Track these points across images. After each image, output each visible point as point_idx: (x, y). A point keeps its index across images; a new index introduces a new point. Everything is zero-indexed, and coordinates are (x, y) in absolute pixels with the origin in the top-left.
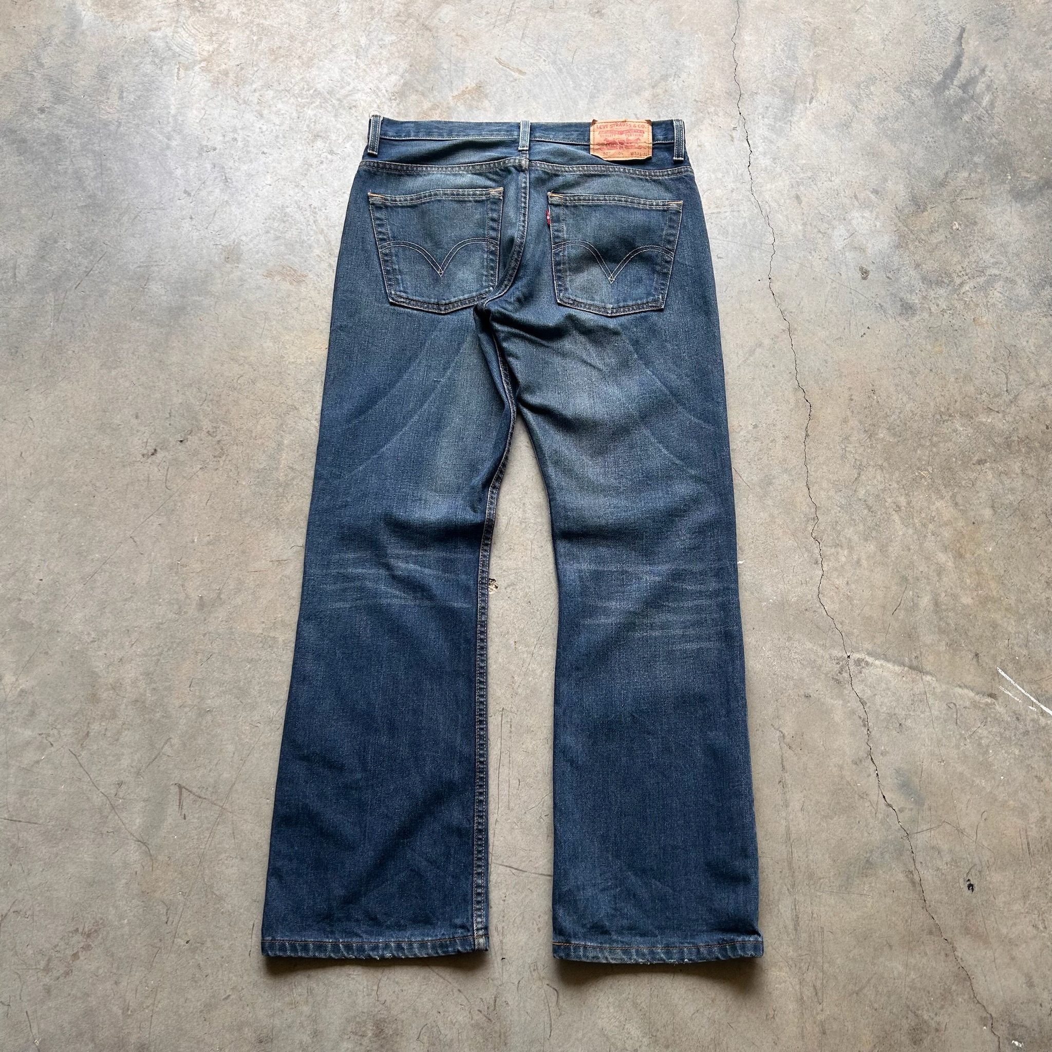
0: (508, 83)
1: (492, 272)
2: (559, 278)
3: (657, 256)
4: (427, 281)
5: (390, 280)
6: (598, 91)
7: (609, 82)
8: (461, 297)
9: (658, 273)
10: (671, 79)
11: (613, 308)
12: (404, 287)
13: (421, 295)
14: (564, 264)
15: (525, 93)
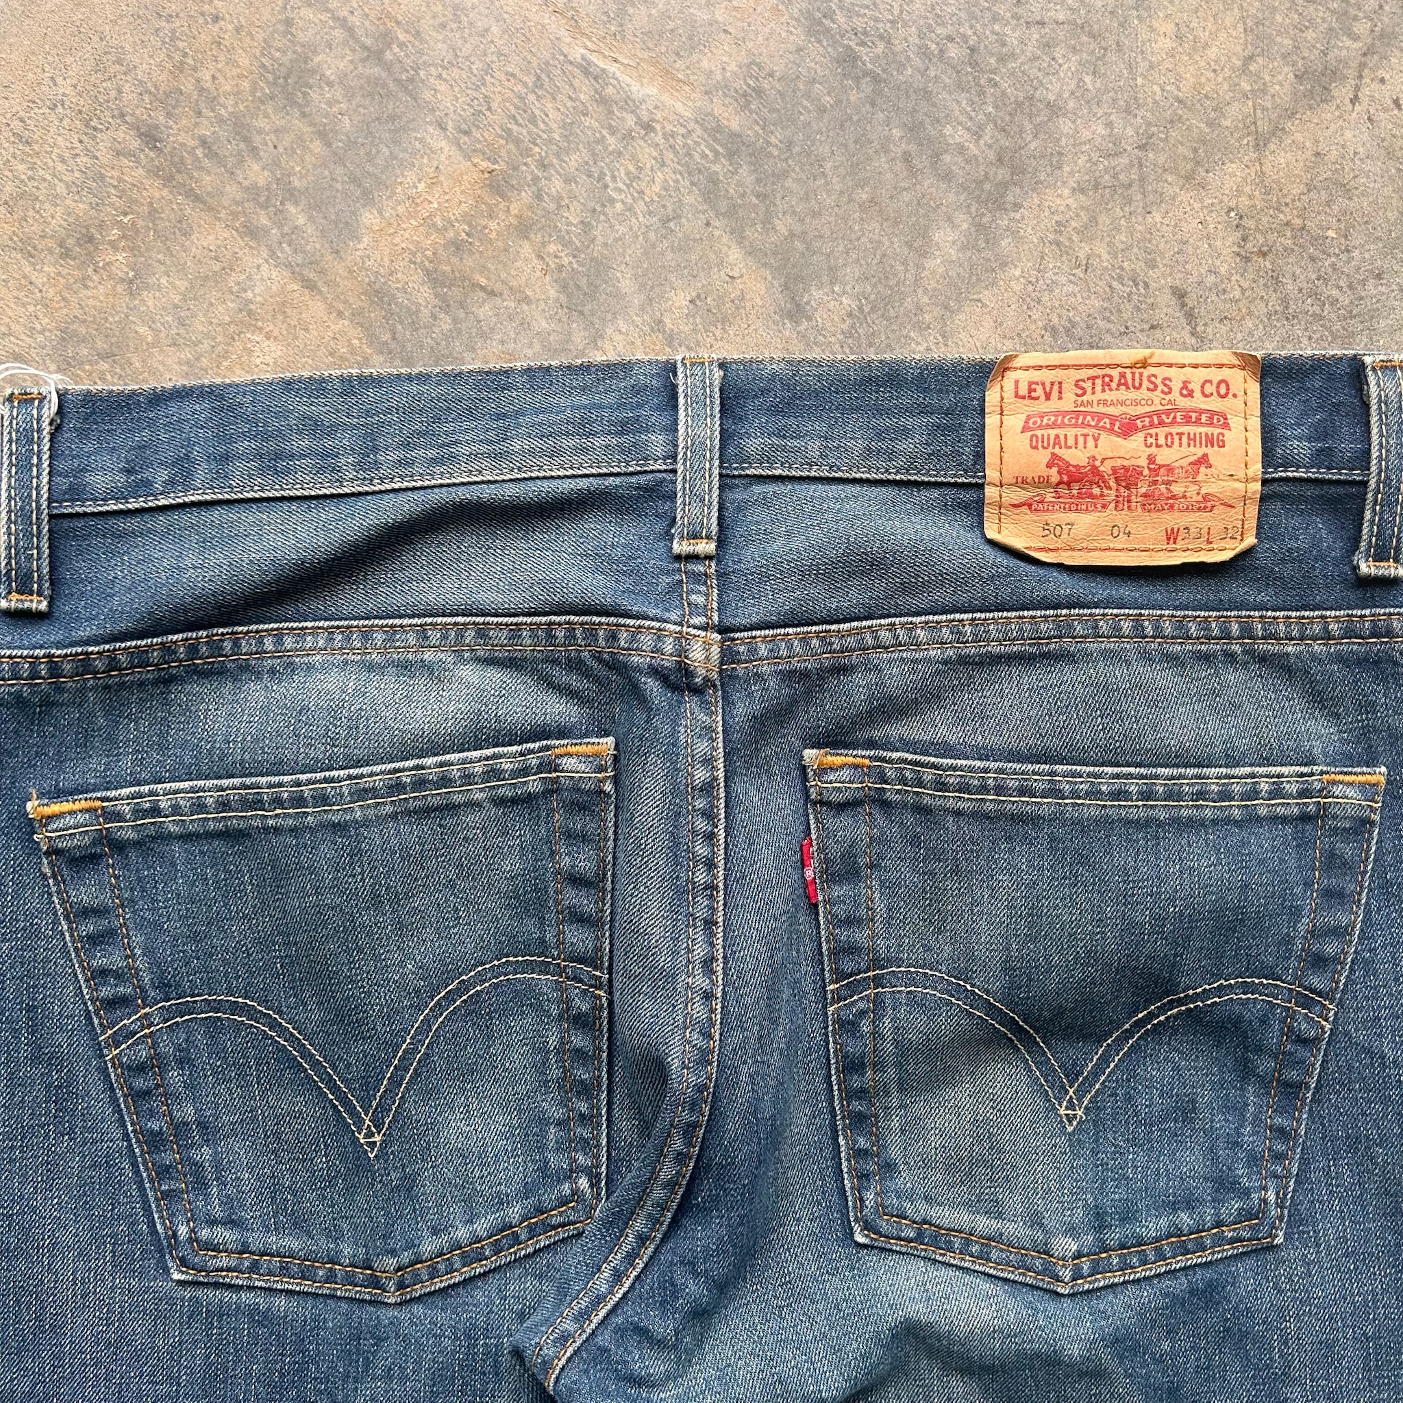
0: (611, 140)
1: (583, 1106)
2: (859, 1121)
3: (1263, 1021)
4: (321, 1162)
5: (164, 1172)
6: (1017, 171)
7: (1065, 126)
8: (462, 1233)
9: (1264, 1082)
10: (1342, 93)
11: (1078, 1255)
12: (227, 1201)
13: (299, 1224)
14: (878, 1066)
15: (691, 199)
